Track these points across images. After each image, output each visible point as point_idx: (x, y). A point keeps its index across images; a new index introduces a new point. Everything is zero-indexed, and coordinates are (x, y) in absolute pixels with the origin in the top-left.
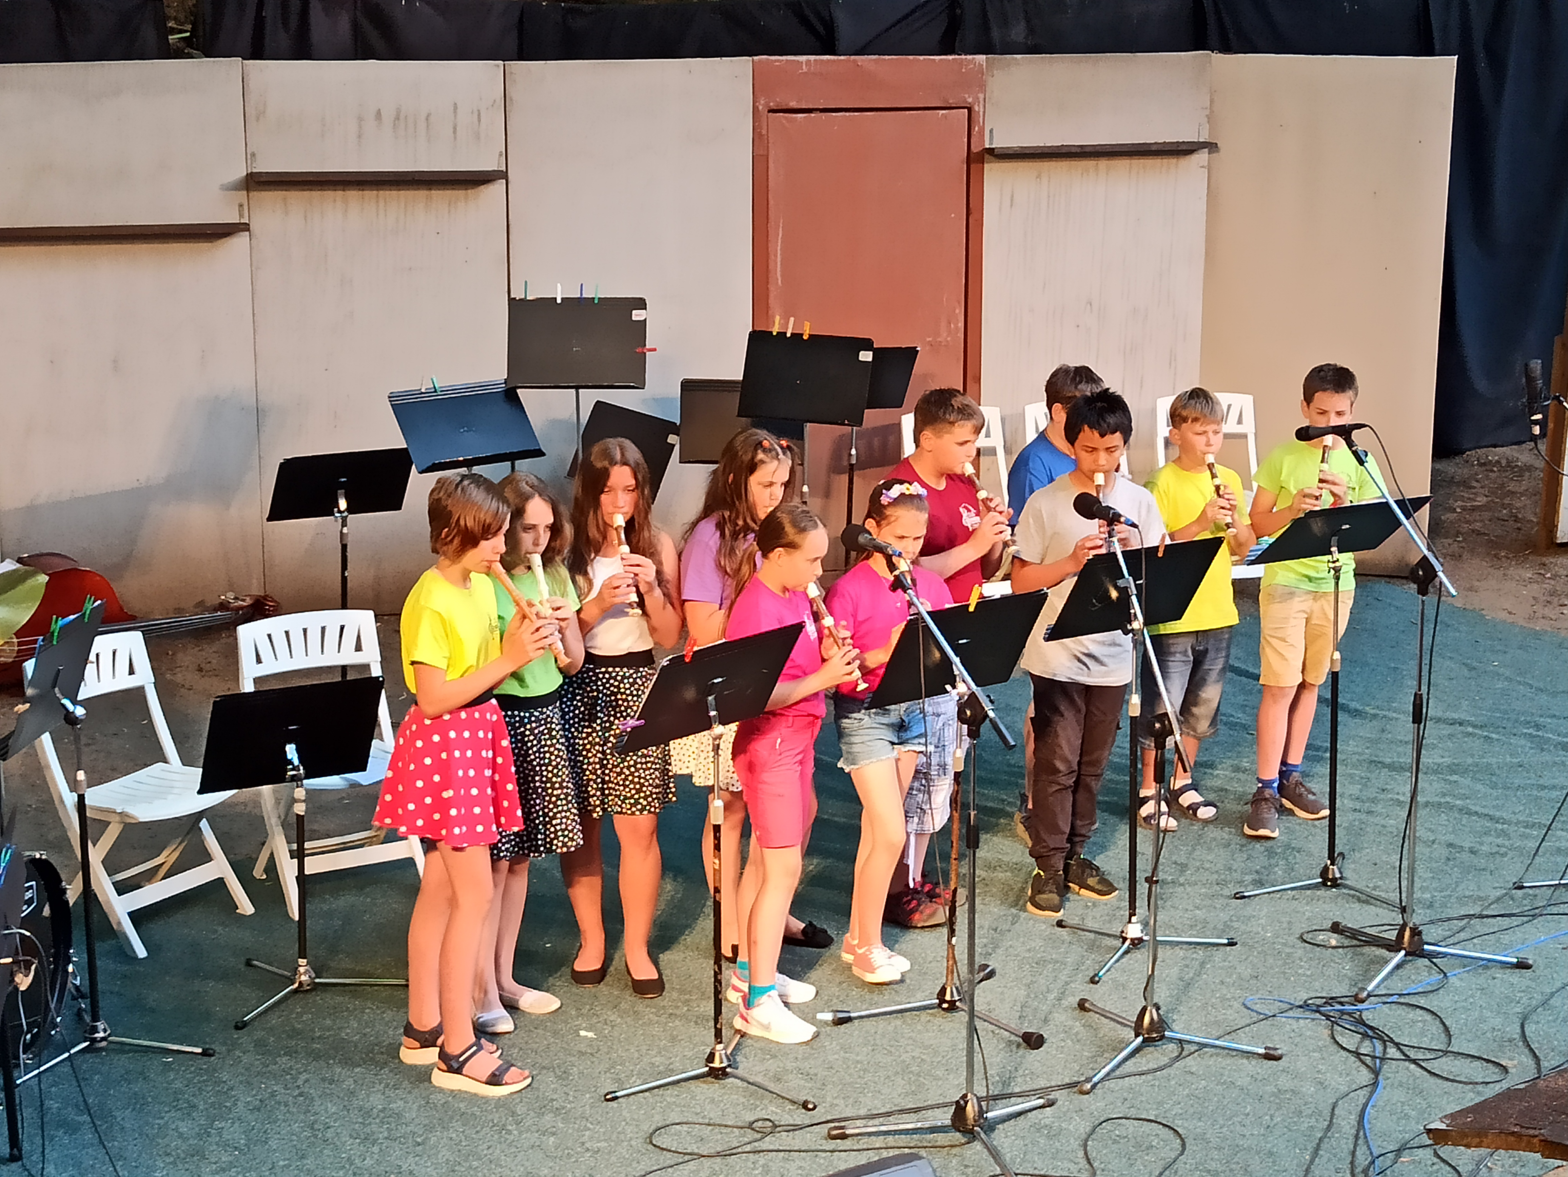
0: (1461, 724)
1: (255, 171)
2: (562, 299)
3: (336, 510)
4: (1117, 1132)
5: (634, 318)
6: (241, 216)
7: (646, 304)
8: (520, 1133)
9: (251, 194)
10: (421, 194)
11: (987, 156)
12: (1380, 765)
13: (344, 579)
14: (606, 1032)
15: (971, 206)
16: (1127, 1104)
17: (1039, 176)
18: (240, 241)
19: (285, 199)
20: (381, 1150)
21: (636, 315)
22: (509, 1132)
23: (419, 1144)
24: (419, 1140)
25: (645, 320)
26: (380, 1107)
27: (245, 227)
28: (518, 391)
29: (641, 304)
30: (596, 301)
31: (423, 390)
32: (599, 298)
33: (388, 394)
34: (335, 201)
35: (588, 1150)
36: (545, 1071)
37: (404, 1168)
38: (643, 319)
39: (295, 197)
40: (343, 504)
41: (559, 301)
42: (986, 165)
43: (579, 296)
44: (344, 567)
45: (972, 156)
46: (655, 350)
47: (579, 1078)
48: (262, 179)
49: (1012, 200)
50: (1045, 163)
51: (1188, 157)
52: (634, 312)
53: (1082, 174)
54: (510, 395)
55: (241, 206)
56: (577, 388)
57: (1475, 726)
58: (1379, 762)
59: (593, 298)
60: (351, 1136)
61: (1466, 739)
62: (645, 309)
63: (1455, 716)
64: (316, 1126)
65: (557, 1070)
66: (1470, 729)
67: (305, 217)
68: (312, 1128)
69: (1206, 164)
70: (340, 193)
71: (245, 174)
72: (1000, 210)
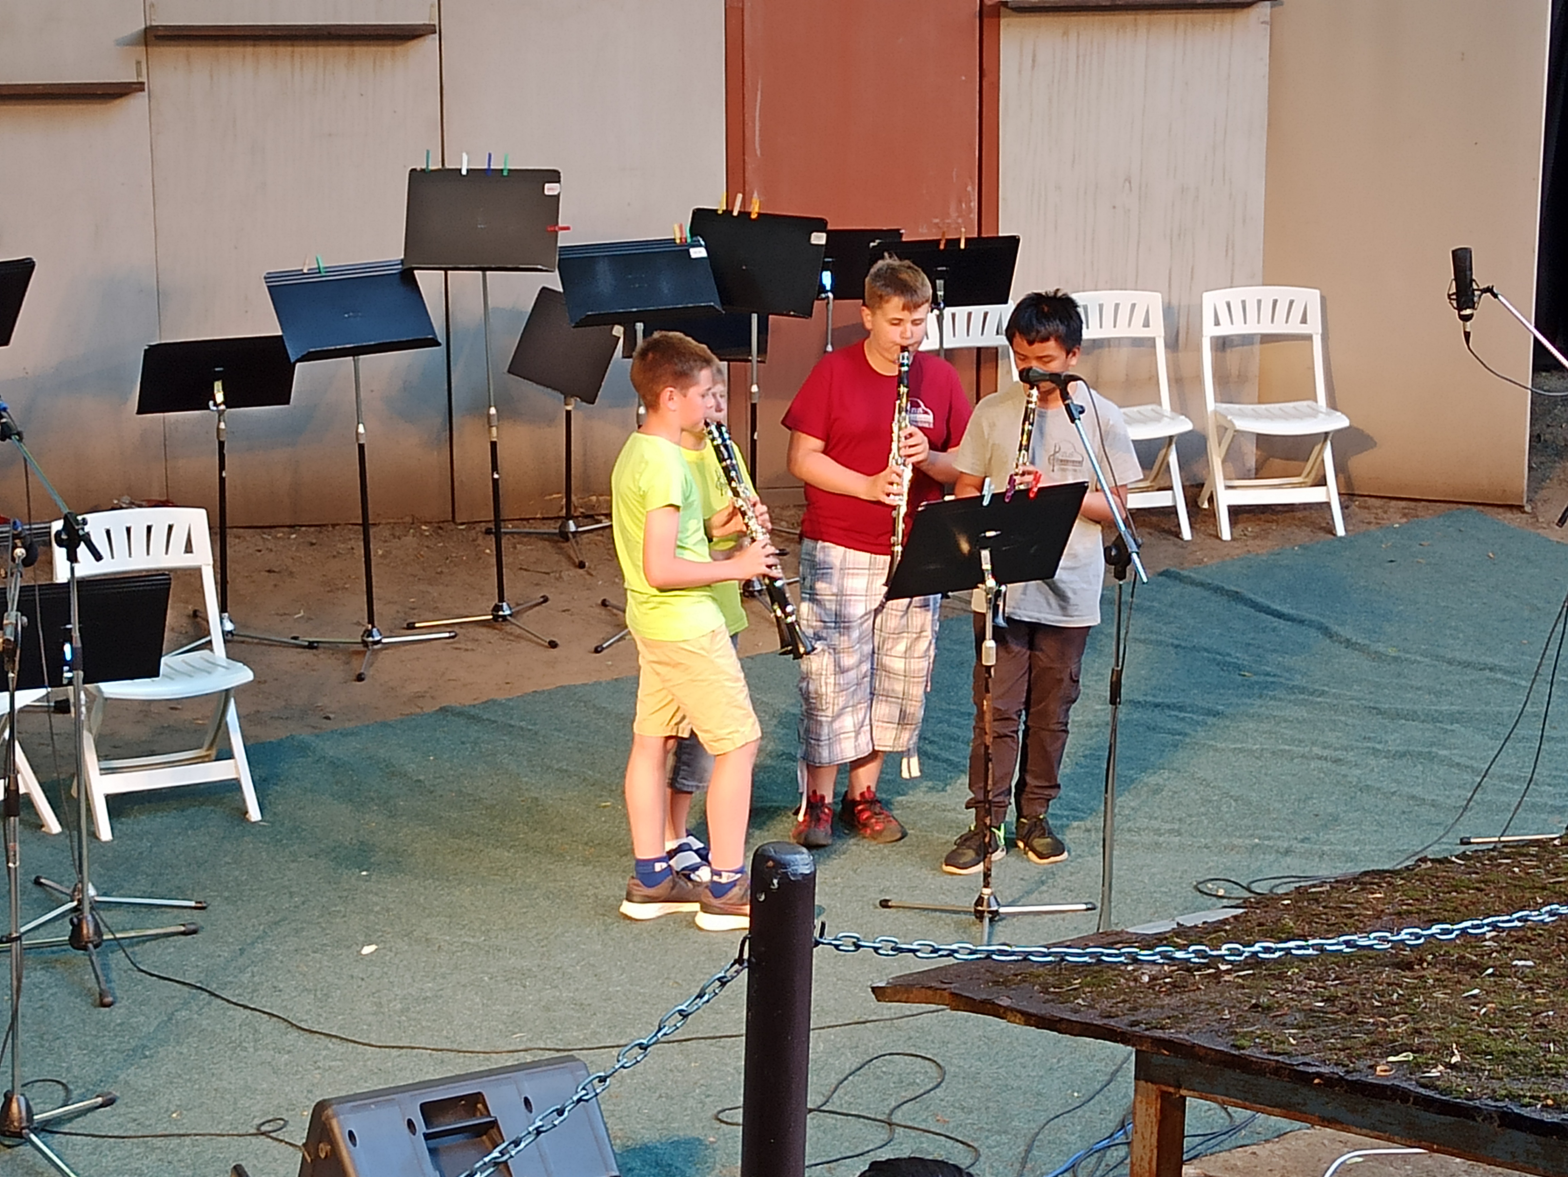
0: (1491, 669)
1: (154, 24)
2: (468, 170)
3: (211, 403)
4: (884, 1069)
5: (546, 192)
6: (139, 74)
7: (559, 177)
8: (256, 1050)
9: (149, 49)
10: (342, 51)
11: (1002, 9)
12: (1375, 711)
13: (222, 480)
14: (388, 958)
15: (985, 66)
16: (911, 1043)
17: (1065, 33)
18: (137, 103)
19: (188, 57)
20: (104, 1060)
21: (549, 189)
22: (245, 1049)
23: (146, 1057)
24: (147, 1053)
25: (558, 196)
26: (119, 1021)
27: (139, 87)
28: (416, 272)
29: (554, 176)
30: (505, 173)
31: (305, 271)
32: (510, 170)
33: (264, 274)
34: (244, 57)
35: (319, 1068)
36: (306, 993)
37: (121, 1077)
38: (556, 193)
39: (200, 54)
40: (220, 397)
41: (464, 172)
42: (1003, 21)
43: (486, 167)
44: (222, 467)
45: (985, 8)
46: (568, 228)
47: (339, 1001)
48: (160, 33)
49: (1034, 61)
50: (1073, 18)
51: (1246, 10)
52: (547, 185)
53: (1118, 30)
54: (407, 277)
55: (138, 63)
56: (484, 270)
57: (1507, 672)
58: (1374, 708)
59: (502, 170)
60: (79, 1048)
61: (1489, 686)
62: (559, 182)
63: (1489, 660)
64: (45, 1037)
65: (318, 993)
66: (1499, 676)
67: (211, 76)
68: (42, 1038)
69: (1268, 19)
70: (249, 50)
71: (143, 26)
72: (1020, 72)
